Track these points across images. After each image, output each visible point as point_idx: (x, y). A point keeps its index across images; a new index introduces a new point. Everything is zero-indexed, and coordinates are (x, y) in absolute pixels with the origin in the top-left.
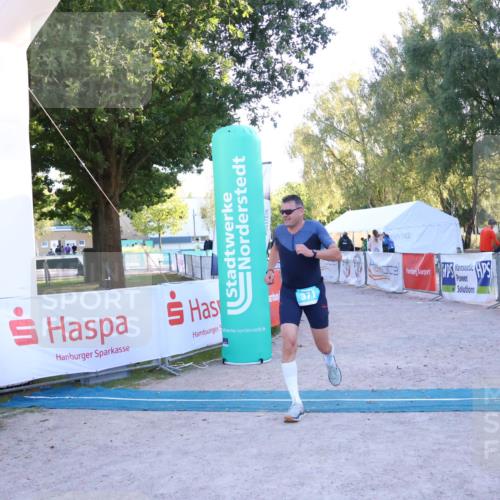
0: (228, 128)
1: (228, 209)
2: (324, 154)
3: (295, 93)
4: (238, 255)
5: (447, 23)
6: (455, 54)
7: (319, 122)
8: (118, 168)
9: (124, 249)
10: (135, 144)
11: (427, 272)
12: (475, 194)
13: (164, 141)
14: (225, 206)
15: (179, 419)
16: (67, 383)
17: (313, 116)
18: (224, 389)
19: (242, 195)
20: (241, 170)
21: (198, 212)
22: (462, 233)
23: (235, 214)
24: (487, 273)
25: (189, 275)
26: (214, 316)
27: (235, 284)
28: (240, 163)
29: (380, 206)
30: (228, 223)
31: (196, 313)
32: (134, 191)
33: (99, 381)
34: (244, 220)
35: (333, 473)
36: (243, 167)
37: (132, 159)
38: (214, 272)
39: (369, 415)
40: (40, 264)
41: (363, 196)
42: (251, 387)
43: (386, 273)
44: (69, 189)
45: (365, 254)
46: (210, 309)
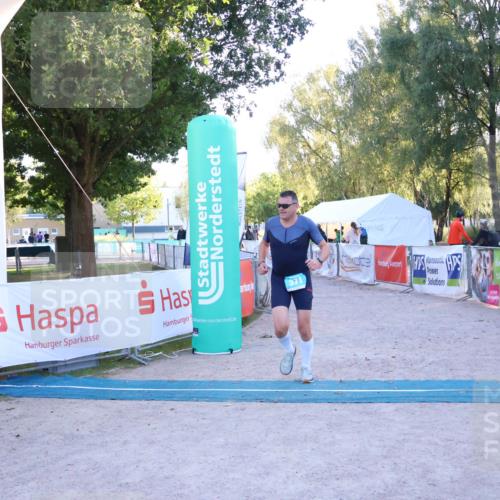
0: (203, 117)
1: (201, 199)
2: (301, 145)
3: (271, 83)
4: (210, 245)
5: (424, 15)
6: (432, 47)
7: (295, 113)
8: (91, 156)
9: (97, 238)
10: (110, 132)
11: (399, 264)
12: (448, 187)
13: (139, 130)
14: (199, 195)
15: (147, 408)
16: (35, 371)
17: (290, 106)
18: (192, 379)
19: (215, 185)
20: (215, 160)
21: (172, 201)
22: (435, 225)
23: (209, 204)
24: (458, 266)
25: (162, 264)
26: (185, 305)
27: (207, 274)
28: (214, 153)
29: (354, 198)
30: (201, 213)
31: (167, 302)
32: (109, 179)
33: (69, 369)
34: (217, 209)
35: (298, 463)
36: (218, 156)
37: (106, 147)
38: (187, 262)
39: (336, 406)
40: (11, 252)
41: (338, 188)
42: (220, 377)
43: (357, 265)
44: (43, 177)
45: (338, 246)
46: (181, 299)
